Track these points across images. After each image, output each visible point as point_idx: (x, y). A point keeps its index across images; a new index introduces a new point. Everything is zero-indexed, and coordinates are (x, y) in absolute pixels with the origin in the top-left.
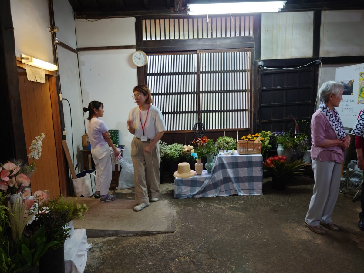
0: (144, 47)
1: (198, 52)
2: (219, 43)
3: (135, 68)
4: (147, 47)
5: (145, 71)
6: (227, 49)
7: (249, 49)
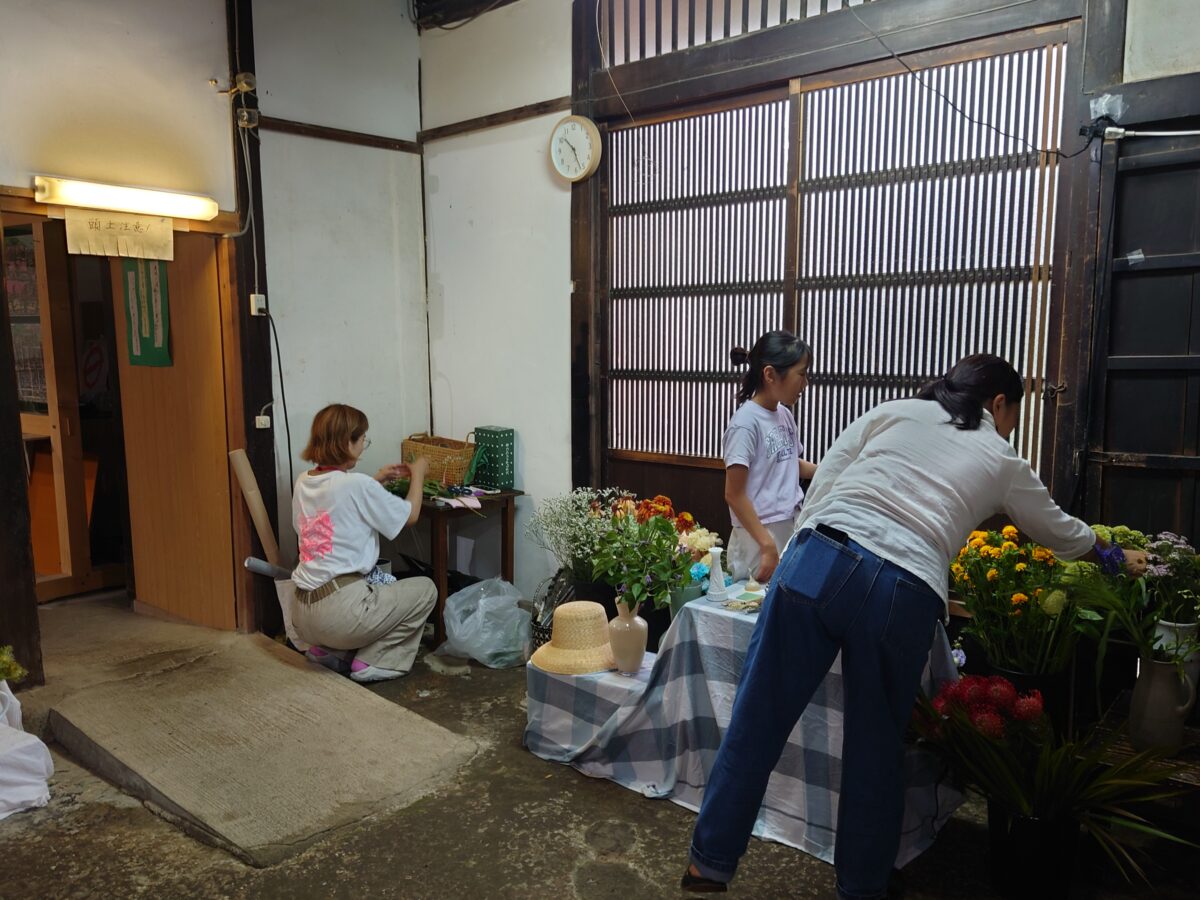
0: (597, 100)
1: (795, 86)
2: (888, 28)
3: (566, 190)
4: (604, 98)
5: (604, 197)
6: (931, 52)
7: (1056, 28)
